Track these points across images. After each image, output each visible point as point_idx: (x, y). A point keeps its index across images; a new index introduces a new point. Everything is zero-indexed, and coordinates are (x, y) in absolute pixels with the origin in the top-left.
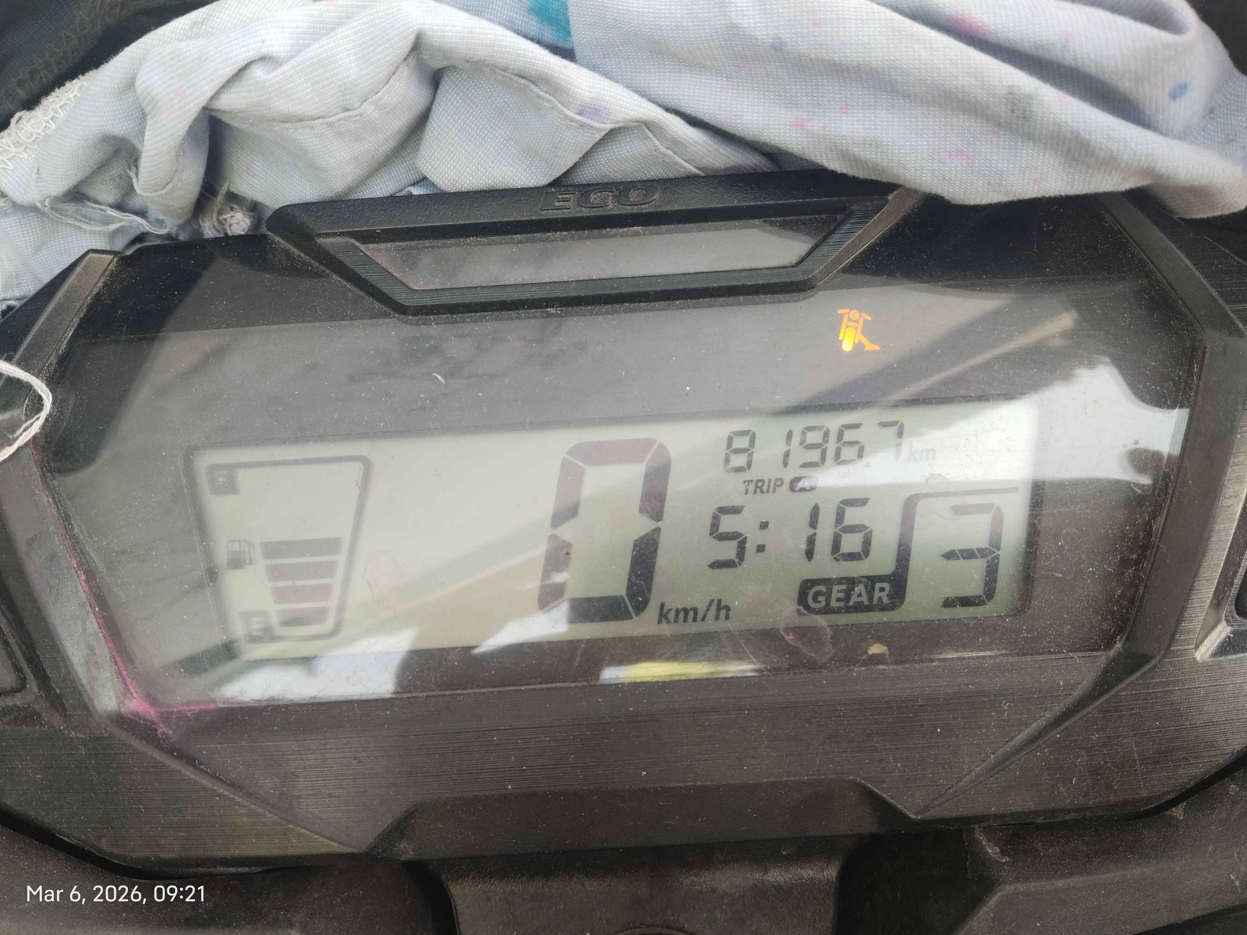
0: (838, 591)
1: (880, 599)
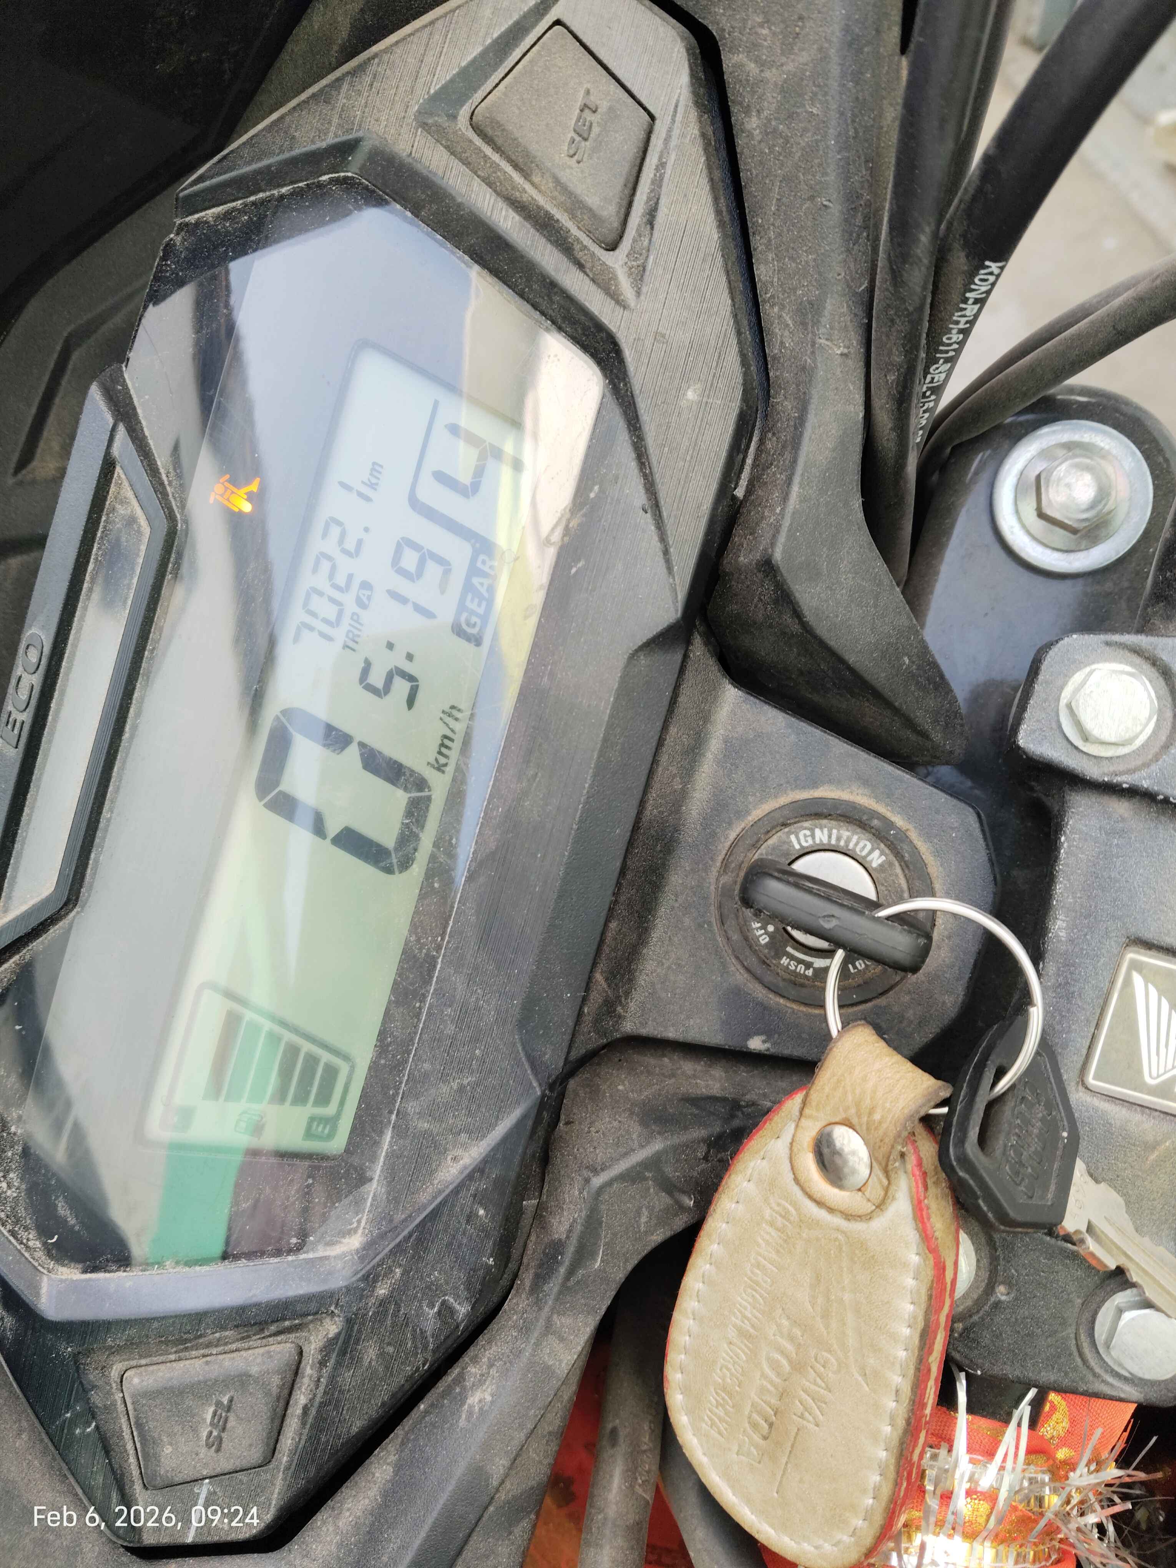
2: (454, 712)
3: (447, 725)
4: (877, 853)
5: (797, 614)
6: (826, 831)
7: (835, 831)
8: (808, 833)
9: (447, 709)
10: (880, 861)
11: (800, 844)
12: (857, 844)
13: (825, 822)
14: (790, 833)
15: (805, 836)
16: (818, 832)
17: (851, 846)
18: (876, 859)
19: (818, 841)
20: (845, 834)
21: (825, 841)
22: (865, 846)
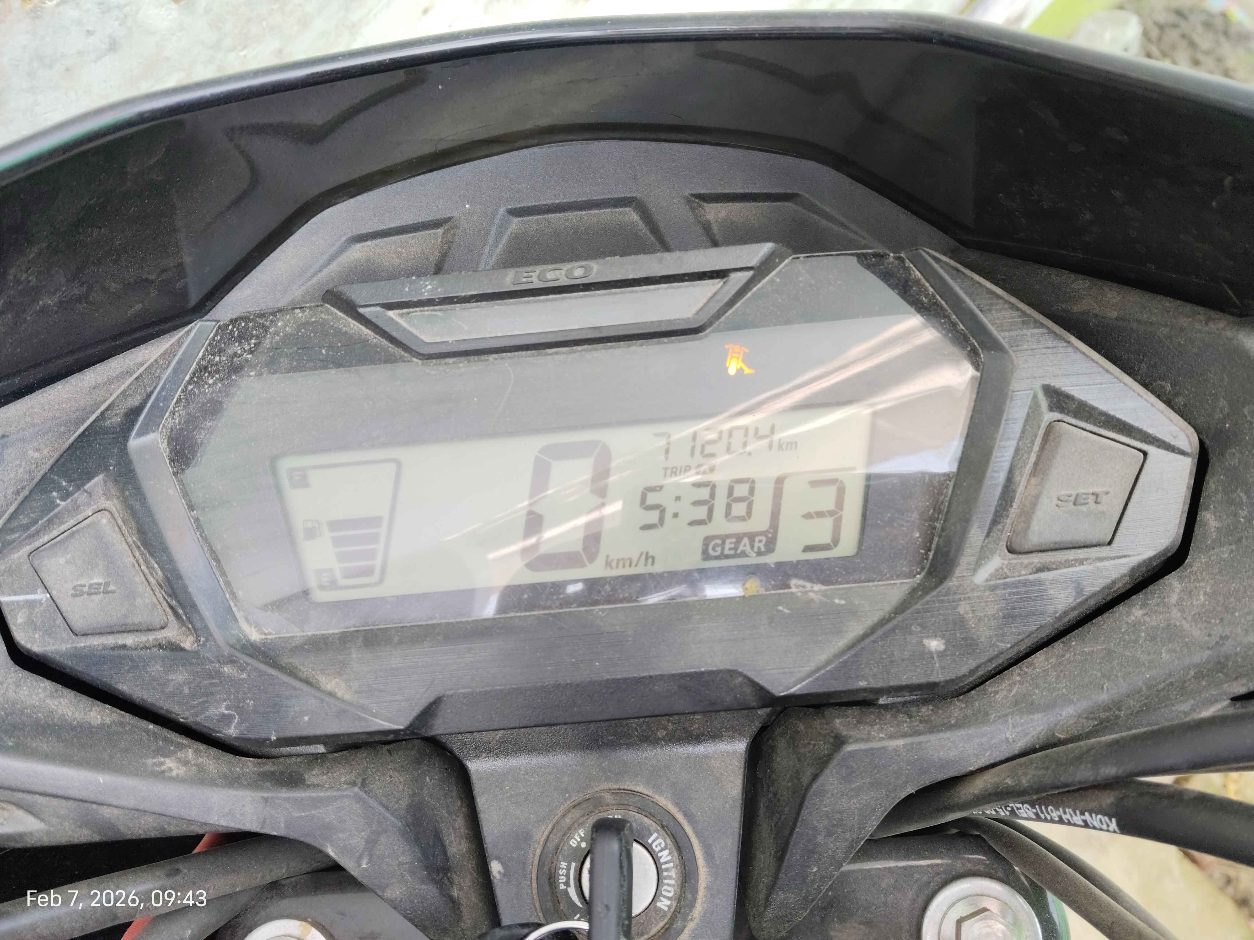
0: (731, 543)
1: (759, 548)
2: (650, 560)
3: (639, 558)
4: (668, 903)
5: (815, 777)
6: (670, 858)
7: (672, 865)
8: (663, 845)
9: (650, 554)
10: (663, 907)
11: (652, 842)
12: (669, 885)
13: (676, 854)
14: (657, 831)
15: (660, 844)
16: (666, 852)
17: (666, 881)
18: (664, 904)
19: (659, 855)
20: (673, 873)
21: (662, 861)
22: (670, 892)
